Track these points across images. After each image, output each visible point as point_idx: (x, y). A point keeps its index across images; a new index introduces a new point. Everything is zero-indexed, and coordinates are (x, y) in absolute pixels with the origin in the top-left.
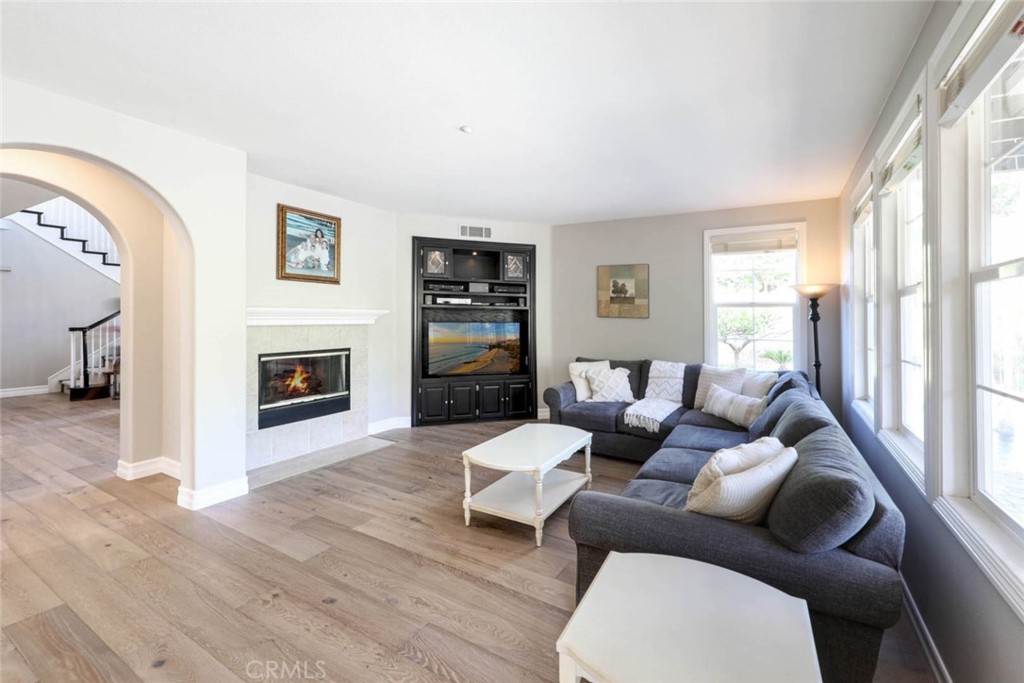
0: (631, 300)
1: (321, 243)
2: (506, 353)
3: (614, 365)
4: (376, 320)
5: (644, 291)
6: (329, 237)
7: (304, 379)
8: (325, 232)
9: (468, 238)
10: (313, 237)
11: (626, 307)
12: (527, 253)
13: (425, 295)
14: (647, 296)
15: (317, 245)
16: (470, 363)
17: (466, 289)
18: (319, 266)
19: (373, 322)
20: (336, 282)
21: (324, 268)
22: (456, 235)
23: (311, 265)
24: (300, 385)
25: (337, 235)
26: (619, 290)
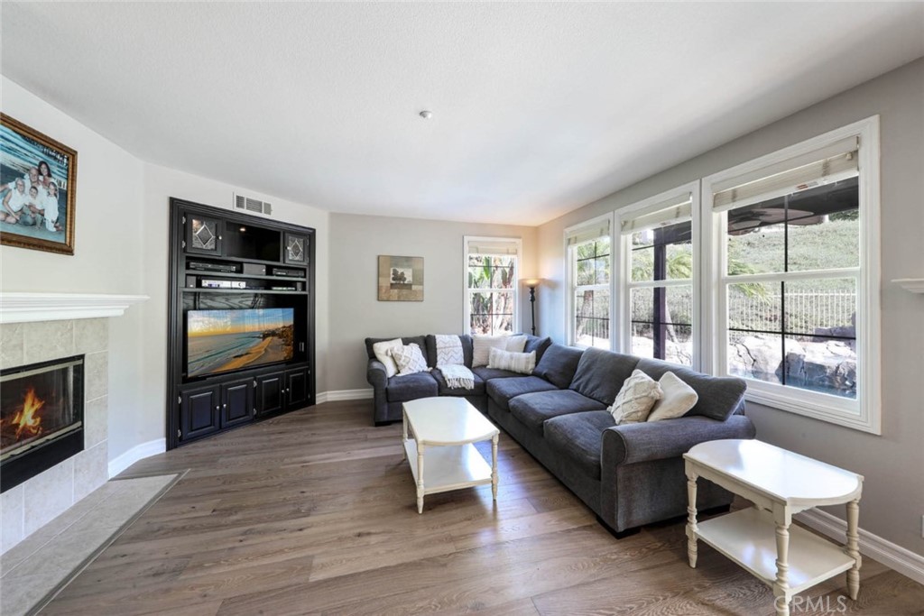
0: (409, 286)
1: (46, 184)
2: (281, 340)
3: (406, 342)
4: (126, 310)
5: (419, 279)
6: (58, 178)
7: (36, 411)
8: (54, 169)
9: (244, 211)
10: (34, 172)
11: (405, 292)
12: (308, 236)
13: (187, 275)
14: (422, 284)
15: (40, 188)
16: (241, 356)
17: (240, 271)
18: (43, 223)
19: (120, 312)
20: (67, 250)
21: (51, 227)
22: (231, 206)
23: (29, 220)
24: (30, 422)
25: (71, 175)
26: (399, 278)
